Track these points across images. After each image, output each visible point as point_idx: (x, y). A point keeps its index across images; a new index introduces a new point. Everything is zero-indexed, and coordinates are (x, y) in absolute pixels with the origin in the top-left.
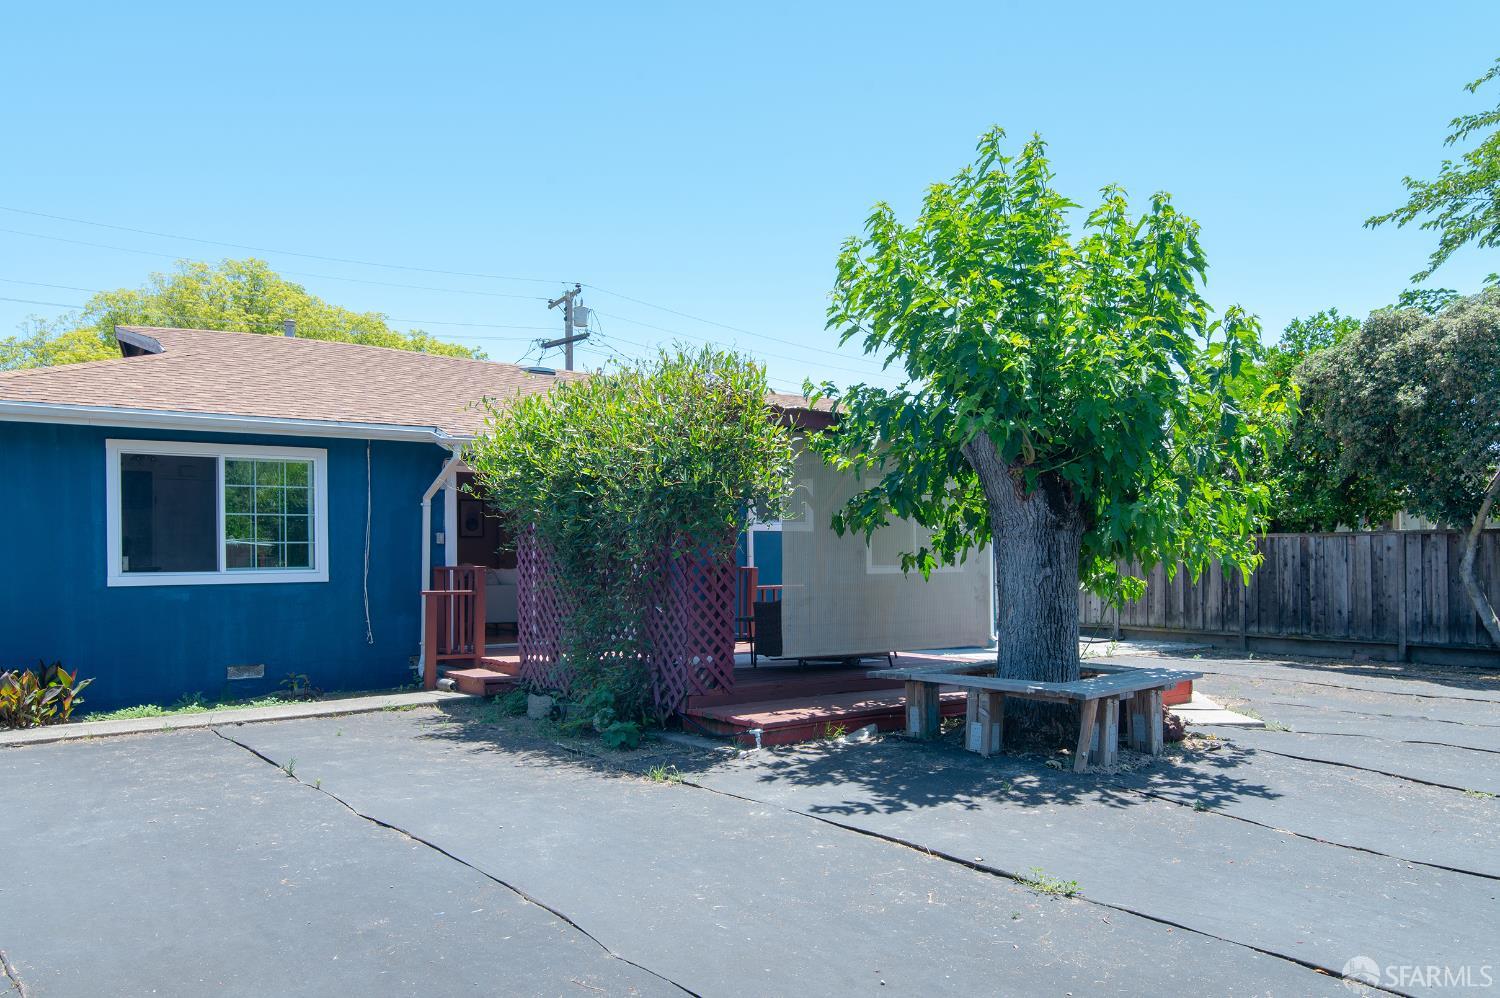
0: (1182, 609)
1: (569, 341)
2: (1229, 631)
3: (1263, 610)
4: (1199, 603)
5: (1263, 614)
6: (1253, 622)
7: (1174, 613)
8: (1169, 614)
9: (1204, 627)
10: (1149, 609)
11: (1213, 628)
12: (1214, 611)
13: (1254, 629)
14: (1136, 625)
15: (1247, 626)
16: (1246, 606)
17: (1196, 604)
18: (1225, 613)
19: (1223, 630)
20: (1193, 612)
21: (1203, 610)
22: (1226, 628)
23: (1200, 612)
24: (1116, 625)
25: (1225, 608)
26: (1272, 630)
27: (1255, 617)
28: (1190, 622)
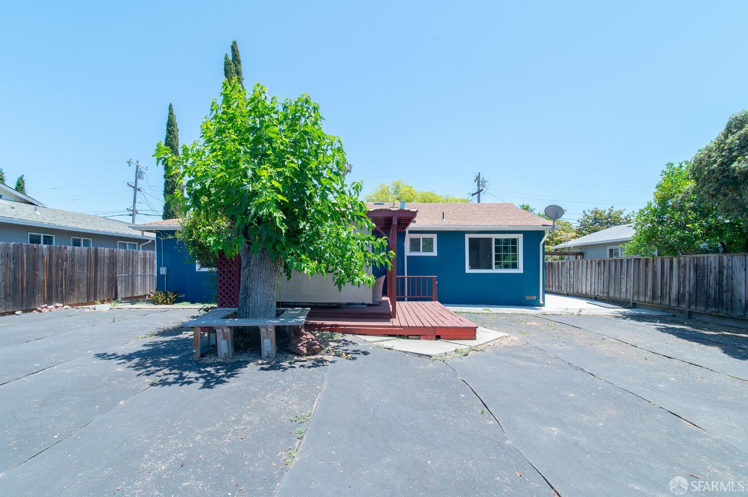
0: (660, 295)
1: (479, 192)
2: (681, 307)
3: (698, 297)
4: (668, 293)
5: (698, 300)
6: (693, 303)
7: (656, 296)
8: (654, 297)
9: (669, 305)
10: (646, 294)
11: (673, 305)
12: (674, 297)
13: (693, 307)
14: (639, 301)
15: (689, 306)
16: (690, 294)
17: (666, 292)
18: (680, 297)
19: (678, 306)
20: (664, 296)
21: (669, 295)
22: (680, 305)
23: (668, 296)
24: (631, 300)
25: (680, 295)
26: (702, 308)
27: (694, 301)
28: (663, 300)
